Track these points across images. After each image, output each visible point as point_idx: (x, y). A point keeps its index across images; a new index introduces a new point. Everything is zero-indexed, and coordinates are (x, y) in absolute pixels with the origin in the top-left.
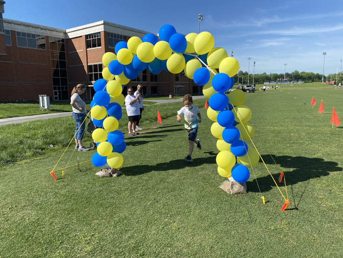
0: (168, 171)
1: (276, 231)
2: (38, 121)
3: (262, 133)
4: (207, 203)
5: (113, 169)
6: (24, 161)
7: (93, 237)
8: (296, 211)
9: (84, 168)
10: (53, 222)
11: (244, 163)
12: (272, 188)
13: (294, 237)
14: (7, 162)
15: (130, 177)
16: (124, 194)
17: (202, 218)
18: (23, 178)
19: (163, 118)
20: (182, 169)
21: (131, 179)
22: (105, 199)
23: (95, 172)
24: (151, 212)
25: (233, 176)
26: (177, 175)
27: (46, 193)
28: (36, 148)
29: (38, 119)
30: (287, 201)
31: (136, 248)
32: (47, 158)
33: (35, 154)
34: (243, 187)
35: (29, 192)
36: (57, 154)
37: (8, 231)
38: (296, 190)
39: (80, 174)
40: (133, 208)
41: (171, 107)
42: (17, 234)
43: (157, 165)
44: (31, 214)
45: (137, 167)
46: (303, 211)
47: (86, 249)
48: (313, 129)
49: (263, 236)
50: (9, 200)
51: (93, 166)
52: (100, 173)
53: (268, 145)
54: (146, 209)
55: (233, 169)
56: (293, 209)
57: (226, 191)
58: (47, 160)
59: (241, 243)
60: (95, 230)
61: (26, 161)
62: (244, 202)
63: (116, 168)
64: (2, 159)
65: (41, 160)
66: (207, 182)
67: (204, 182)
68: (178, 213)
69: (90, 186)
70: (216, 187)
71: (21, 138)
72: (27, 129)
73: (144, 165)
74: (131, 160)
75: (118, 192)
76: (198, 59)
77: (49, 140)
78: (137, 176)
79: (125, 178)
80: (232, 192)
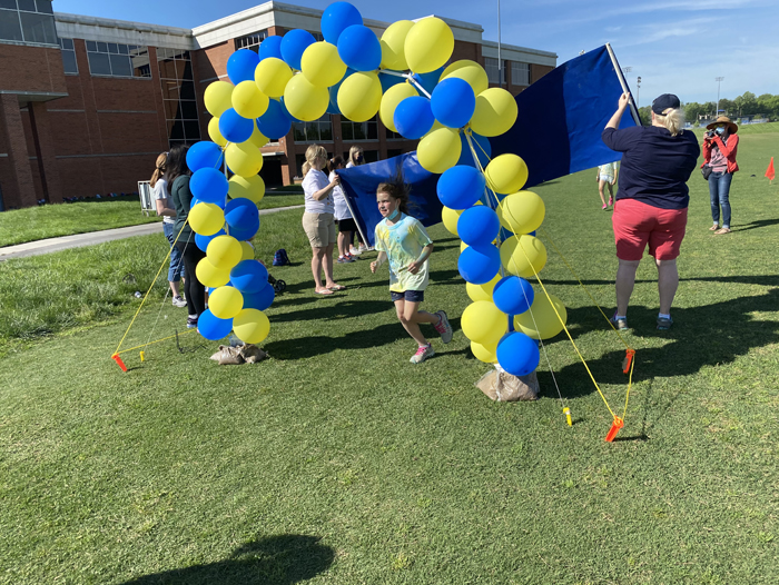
1: (575, 491)
4: (436, 423)
5: (248, 344)
6: (74, 330)
8: (640, 443)
9: (191, 345)
10: (91, 465)
13: (615, 505)
14: (38, 332)
15: (283, 363)
17: (412, 460)
18: (61, 368)
21: (285, 367)
24: (305, 444)
27: (96, 401)
28: (102, 302)
30: (618, 420)
32: (122, 322)
33: (98, 316)
34: (525, 386)
35: (62, 399)
36: (144, 313)
39: (179, 357)
45: (306, 340)
46: (658, 443)
47: (141, 526)
52: (218, 356)
55: (500, 342)
56: (633, 438)
57: (489, 394)
59: (485, 519)
60: (173, 483)
61: (78, 329)
62: (522, 420)
63: (254, 342)
64: (27, 327)
65: (108, 329)
66: (453, 373)
67: (445, 374)
68: (363, 446)
69: (192, 384)
70: (470, 385)
71: (79, 279)
72: (99, 259)
73: (323, 334)
74: (297, 323)
75: (247, 399)
76: (412, 84)
77: (137, 283)
78: (299, 361)
79: (272, 365)
80: (500, 396)
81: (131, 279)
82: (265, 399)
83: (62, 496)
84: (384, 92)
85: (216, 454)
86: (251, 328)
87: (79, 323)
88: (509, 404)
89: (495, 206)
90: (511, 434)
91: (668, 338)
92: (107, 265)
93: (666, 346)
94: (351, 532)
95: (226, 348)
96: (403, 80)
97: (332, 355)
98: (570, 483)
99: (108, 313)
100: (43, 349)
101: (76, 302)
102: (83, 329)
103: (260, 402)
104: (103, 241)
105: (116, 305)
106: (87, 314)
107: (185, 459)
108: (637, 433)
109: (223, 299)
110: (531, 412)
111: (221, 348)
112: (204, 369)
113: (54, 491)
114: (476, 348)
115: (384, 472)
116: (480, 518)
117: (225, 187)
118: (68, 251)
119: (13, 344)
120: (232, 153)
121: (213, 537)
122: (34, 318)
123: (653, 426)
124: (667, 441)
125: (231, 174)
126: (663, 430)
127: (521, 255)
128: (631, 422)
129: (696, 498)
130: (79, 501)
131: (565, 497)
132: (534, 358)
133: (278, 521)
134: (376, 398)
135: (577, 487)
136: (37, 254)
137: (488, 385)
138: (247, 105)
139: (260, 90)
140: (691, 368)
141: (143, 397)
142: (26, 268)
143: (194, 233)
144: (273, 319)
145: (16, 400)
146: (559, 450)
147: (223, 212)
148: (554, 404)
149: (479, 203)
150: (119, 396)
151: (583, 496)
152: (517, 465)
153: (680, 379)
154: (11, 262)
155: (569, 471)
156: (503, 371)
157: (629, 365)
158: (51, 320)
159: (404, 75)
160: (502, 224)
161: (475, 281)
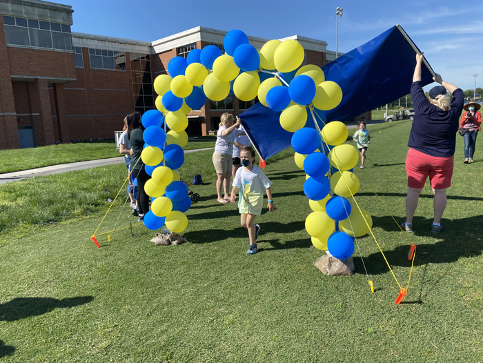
1: (374, 335)
5: (173, 233)
8: (418, 305)
15: (194, 245)
23: (151, 237)
25: (329, 249)
30: (403, 290)
32: (100, 217)
33: (85, 212)
34: (345, 266)
35: (60, 262)
36: (113, 212)
39: (132, 239)
40: (183, 290)
46: (429, 306)
47: (100, 345)
49: (351, 341)
50: (32, 272)
52: (156, 240)
55: (329, 238)
59: (315, 350)
60: (122, 318)
61: (72, 220)
62: (342, 288)
63: (178, 232)
64: (43, 218)
65: (90, 220)
66: (300, 256)
67: (295, 256)
68: (241, 300)
69: (138, 257)
70: (310, 264)
71: (75, 189)
72: (88, 178)
73: (220, 228)
74: (205, 221)
75: (171, 267)
76: (278, 78)
77: (109, 193)
78: (204, 244)
79: (187, 246)
80: (329, 272)
81: (106, 190)
82: (182, 267)
83: (54, 324)
84: (261, 83)
85: (149, 300)
86: (176, 223)
87: (74, 216)
88: (335, 277)
89: (327, 152)
90: (335, 296)
91: (438, 238)
92: (92, 181)
93: (437, 243)
94: (230, 355)
95: (160, 235)
96: (273, 76)
97: (225, 242)
98: (371, 330)
99: (91, 211)
100: (51, 231)
101: (72, 204)
102: (75, 220)
103: (178, 269)
104: (92, 166)
105: (96, 206)
106: (78, 211)
107: (130, 304)
108: (416, 299)
109: (160, 204)
110: (348, 282)
111: (157, 235)
112: (146, 247)
113: (50, 320)
114: (314, 241)
115: (253, 318)
116: (312, 350)
117: (164, 137)
118: (70, 172)
119: (33, 228)
120: (170, 117)
121: (144, 354)
122: (47, 213)
123: (426, 295)
124: (435, 305)
125: (168, 130)
126: (432, 298)
127: (343, 183)
128: (412, 292)
129: (453, 343)
130: (64, 327)
131: (367, 339)
132: (351, 248)
133: (185, 346)
134: (251, 269)
135: (375, 332)
136: (53, 173)
137: (322, 264)
138: (179, 90)
139: (188, 81)
140: (453, 258)
141: (108, 263)
142: (45, 182)
143: (144, 164)
144: (190, 217)
145: (32, 263)
146: (365, 308)
147: (162, 152)
148: (363, 278)
149: (318, 150)
150: (93, 262)
151: (378, 339)
152: (338, 317)
153: (445, 265)
154: (36, 178)
155: (371, 322)
156: (331, 256)
157: (412, 255)
158: (57, 214)
159: (273, 73)
160: (331, 164)
161: (314, 198)
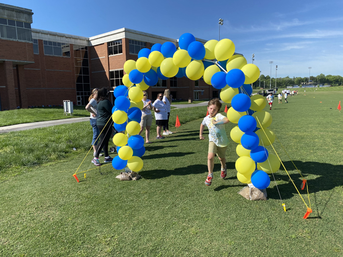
0: (186, 176)
1: (297, 240)
2: (62, 125)
3: (284, 138)
4: (226, 209)
5: (133, 172)
6: (49, 163)
7: (112, 239)
8: (319, 220)
9: (105, 171)
10: (75, 223)
11: (264, 169)
12: (293, 196)
13: (316, 246)
14: (34, 164)
15: (149, 181)
16: (143, 197)
17: (220, 224)
18: (48, 180)
19: (182, 123)
20: (201, 174)
21: (150, 182)
22: (125, 201)
23: (116, 175)
24: (169, 216)
25: (253, 182)
26: (196, 180)
27: (69, 195)
28: (60, 152)
29: (63, 123)
30: (309, 209)
31: (154, 251)
32: (70, 161)
33: (59, 157)
34: (262, 193)
35: (53, 193)
36: (79, 157)
37: (34, 230)
38: (319, 198)
39: (101, 177)
40: (152, 211)
41: (190, 112)
42: (42, 233)
43: (176, 169)
44: (55, 214)
45: (156, 171)
46: (327, 220)
47: (106, 250)
48: (339, 135)
49: (283, 244)
50: (35, 200)
51: (113, 169)
52: (120, 177)
53: (290, 151)
54: (164, 213)
55: (253, 174)
56: (315, 218)
57: (246, 197)
58: (71, 163)
59: (261, 251)
60: (115, 231)
62: (263, 208)
63: (136, 171)
64: (29, 161)
68: (196, 218)
70: (236, 193)
76: (217, 65)
77: (74, 144)
78: (155, 180)
79: (144, 181)
80: (251, 198)
81: (70, 142)
84: (205, 69)
85: (130, 219)
87: (51, 160)
88: (256, 202)
90: (260, 214)
91: (317, 175)
95: (124, 173)
98: (293, 236)
99: (63, 157)
100: (36, 171)
101: (48, 151)
102: (53, 163)
105: (66, 153)
106: (54, 157)
107: (117, 221)
109: (124, 152)
110: (266, 205)
111: (121, 173)
112: (114, 182)
114: (239, 176)
115: (209, 229)
116: (259, 251)
117: (128, 104)
119: (23, 169)
120: (132, 91)
122: (31, 157)
123: (322, 213)
124: (330, 219)
126: (327, 215)
135: (297, 238)
137: (245, 193)
141: (90, 193)
147: (127, 114)
148: (275, 202)
150: (79, 193)
151: (301, 242)
152: (268, 228)
155: (291, 231)
156: (253, 187)
157: (304, 187)
159: (214, 62)
